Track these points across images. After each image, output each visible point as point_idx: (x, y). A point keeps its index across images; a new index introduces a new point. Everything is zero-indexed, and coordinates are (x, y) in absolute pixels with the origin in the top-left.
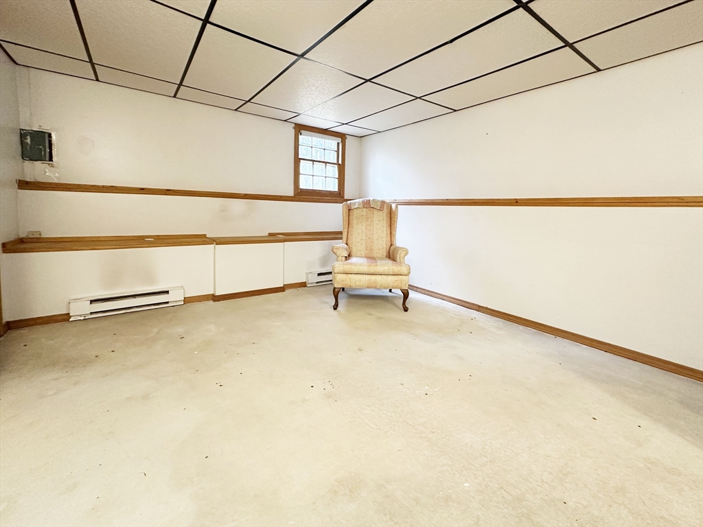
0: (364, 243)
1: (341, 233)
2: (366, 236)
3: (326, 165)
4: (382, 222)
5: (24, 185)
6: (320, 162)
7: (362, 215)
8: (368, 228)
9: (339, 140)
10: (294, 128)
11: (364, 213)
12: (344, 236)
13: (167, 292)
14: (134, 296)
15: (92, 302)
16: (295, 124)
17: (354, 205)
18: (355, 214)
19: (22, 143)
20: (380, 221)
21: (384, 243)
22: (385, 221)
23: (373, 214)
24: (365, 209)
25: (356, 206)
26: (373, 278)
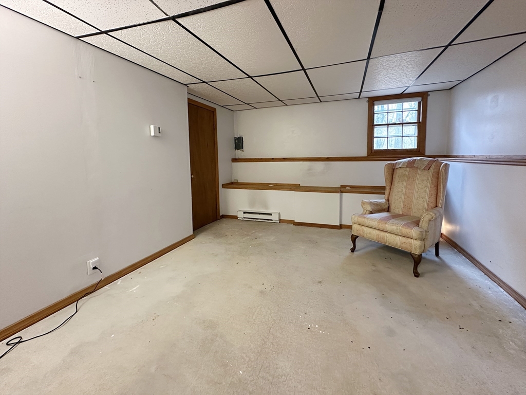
0: (402, 201)
1: (384, 188)
2: (406, 194)
3: (403, 126)
4: (425, 182)
5: (235, 160)
6: (395, 124)
7: (405, 175)
8: (409, 186)
9: (420, 99)
10: (368, 101)
11: (407, 173)
12: (387, 192)
13: (271, 214)
14: (260, 214)
15: (244, 213)
16: (369, 98)
17: (399, 165)
18: (398, 173)
19: (235, 143)
20: (423, 181)
21: (426, 203)
22: (429, 181)
23: (416, 173)
24: (408, 169)
25: (400, 166)
26: (382, 234)
